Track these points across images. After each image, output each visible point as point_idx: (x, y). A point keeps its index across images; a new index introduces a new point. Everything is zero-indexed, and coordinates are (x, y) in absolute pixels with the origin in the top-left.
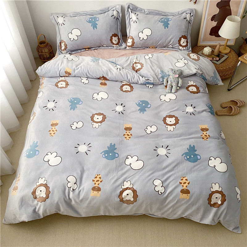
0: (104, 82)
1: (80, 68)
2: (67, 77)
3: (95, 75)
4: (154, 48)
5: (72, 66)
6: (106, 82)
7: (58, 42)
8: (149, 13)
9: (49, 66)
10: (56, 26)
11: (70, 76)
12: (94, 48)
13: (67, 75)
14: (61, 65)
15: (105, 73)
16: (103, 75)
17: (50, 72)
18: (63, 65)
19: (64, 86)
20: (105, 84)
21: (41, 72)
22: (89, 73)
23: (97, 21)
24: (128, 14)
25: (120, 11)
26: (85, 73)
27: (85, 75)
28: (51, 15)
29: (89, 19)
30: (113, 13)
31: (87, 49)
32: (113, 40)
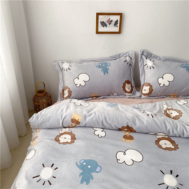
0: (129, 134)
1: (93, 115)
2: (73, 127)
3: (116, 124)
4: (176, 97)
5: (82, 112)
6: (132, 134)
7: (61, 89)
8: (166, 60)
9: (49, 112)
10: (60, 72)
11: (78, 125)
12: (102, 97)
13: (74, 125)
14: (66, 111)
15: (131, 120)
16: (127, 123)
17: (49, 120)
18: (68, 111)
19: (69, 141)
20: (131, 138)
21: (36, 120)
22: (106, 121)
23: (109, 66)
24: (142, 60)
25: (133, 57)
26: (101, 121)
27: (100, 124)
28: (55, 62)
29: (98, 65)
30: (126, 59)
31: (95, 98)
32: (126, 87)
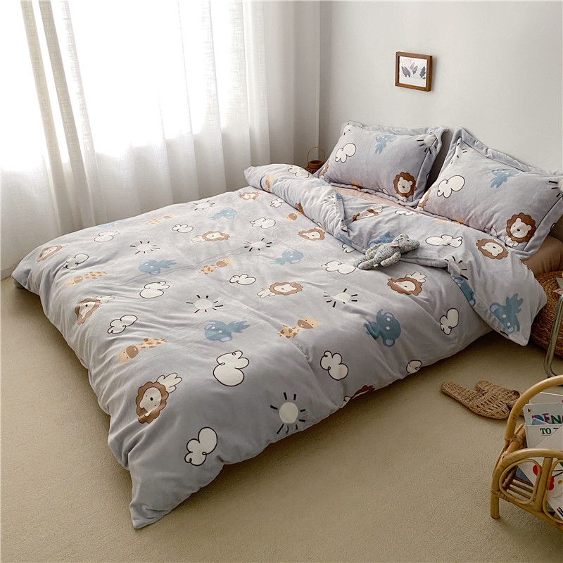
2: (267, 191)
6: (299, 215)
8: (494, 157)
13: (267, 188)
16: (301, 201)
20: (294, 218)
25: (439, 137)
26: (284, 189)
27: (283, 194)
30: (425, 137)
31: (355, 187)
32: (399, 183)
